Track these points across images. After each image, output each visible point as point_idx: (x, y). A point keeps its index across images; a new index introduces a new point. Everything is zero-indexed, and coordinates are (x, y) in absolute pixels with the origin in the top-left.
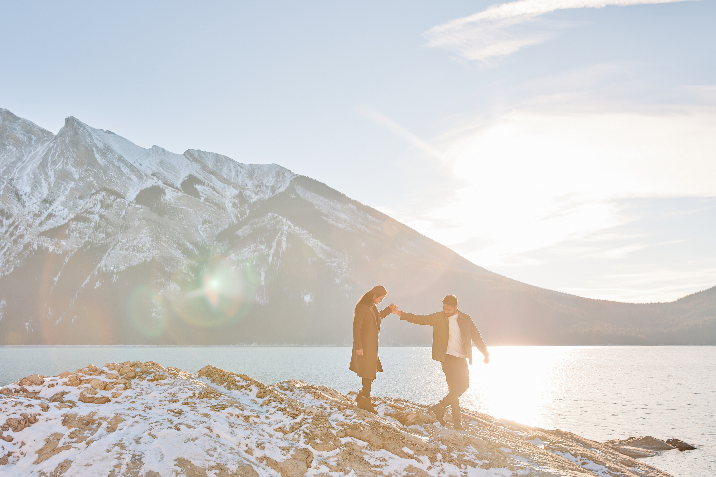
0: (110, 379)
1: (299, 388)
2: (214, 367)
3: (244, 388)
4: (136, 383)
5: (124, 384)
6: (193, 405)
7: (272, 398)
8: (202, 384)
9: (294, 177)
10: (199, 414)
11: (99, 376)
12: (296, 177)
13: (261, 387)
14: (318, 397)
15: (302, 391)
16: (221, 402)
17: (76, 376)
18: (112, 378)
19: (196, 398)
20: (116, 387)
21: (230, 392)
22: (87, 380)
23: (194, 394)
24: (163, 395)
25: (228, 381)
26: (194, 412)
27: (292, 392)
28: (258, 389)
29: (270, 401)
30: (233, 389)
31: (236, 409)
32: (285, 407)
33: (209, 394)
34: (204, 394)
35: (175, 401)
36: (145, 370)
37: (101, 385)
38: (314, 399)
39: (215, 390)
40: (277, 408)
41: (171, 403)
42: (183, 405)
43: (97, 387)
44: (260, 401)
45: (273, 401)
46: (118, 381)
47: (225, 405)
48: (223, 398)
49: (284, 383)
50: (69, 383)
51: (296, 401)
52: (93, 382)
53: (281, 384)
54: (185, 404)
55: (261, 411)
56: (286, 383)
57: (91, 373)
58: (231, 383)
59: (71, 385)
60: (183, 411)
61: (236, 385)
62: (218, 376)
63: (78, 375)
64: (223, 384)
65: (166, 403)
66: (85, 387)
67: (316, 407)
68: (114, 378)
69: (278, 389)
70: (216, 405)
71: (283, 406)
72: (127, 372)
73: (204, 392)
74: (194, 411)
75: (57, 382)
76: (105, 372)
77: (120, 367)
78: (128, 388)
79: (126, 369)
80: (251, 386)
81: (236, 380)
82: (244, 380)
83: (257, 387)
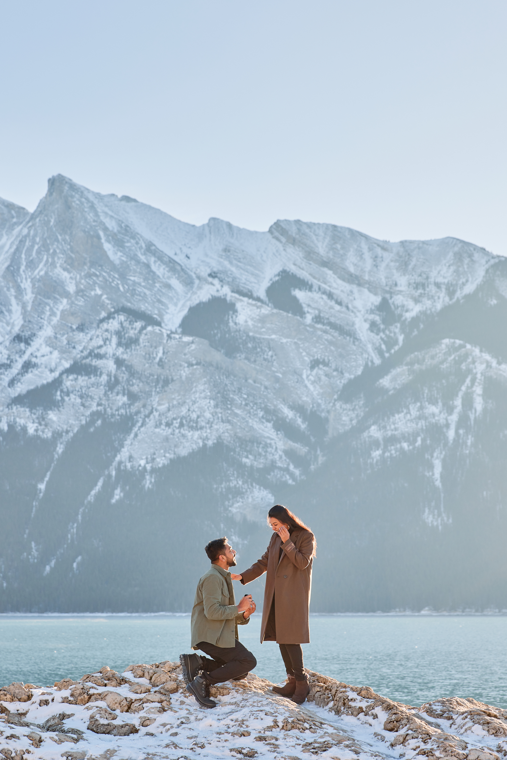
0: (137, 693)
1: (463, 713)
2: (313, 674)
3: (363, 711)
4: (179, 701)
5: (159, 702)
6: (273, 741)
7: (410, 732)
8: (289, 705)
9: (492, 262)
10: (282, 757)
11: (118, 688)
12: (497, 260)
13: (393, 712)
14: (494, 732)
15: (467, 720)
16: (322, 737)
17: (82, 687)
18: (139, 692)
19: (278, 729)
20: (147, 707)
21: (339, 720)
22: (100, 695)
23: (275, 722)
24: (223, 722)
25: (335, 699)
26: (275, 754)
27: (451, 722)
28: (387, 714)
29: (408, 738)
30: (343, 713)
31: (347, 750)
32: (432, 749)
33: (301, 722)
34: (293, 722)
35: (243, 735)
37: (122, 703)
38: (488, 735)
39: (312, 716)
40: (418, 750)
41: (236, 737)
42: (257, 741)
43: (116, 707)
44: (391, 736)
45: (413, 738)
46: (150, 697)
47: (328, 744)
48: (325, 730)
49: (437, 704)
50: (71, 699)
51: (453, 738)
52: (109, 698)
53: (430, 705)
54: (261, 739)
55: (392, 755)
56: (440, 704)
57: (106, 682)
58: (340, 703)
59: (74, 702)
60: (256, 752)
61: (350, 707)
62: (318, 690)
64: (327, 704)
65: (228, 737)
66: (97, 707)
67: (490, 749)
68: (143, 691)
69: (425, 715)
70: (311, 743)
71: (429, 747)
72: (164, 680)
73: (292, 719)
74: (274, 751)
75: (53, 697)
76: (128, 680)
77: (151, 671)
78: (166, 709)
79: (161, 676)
80: (376, 708)
81: (349, 698)
82: (364, 698)
83: (386, 710)
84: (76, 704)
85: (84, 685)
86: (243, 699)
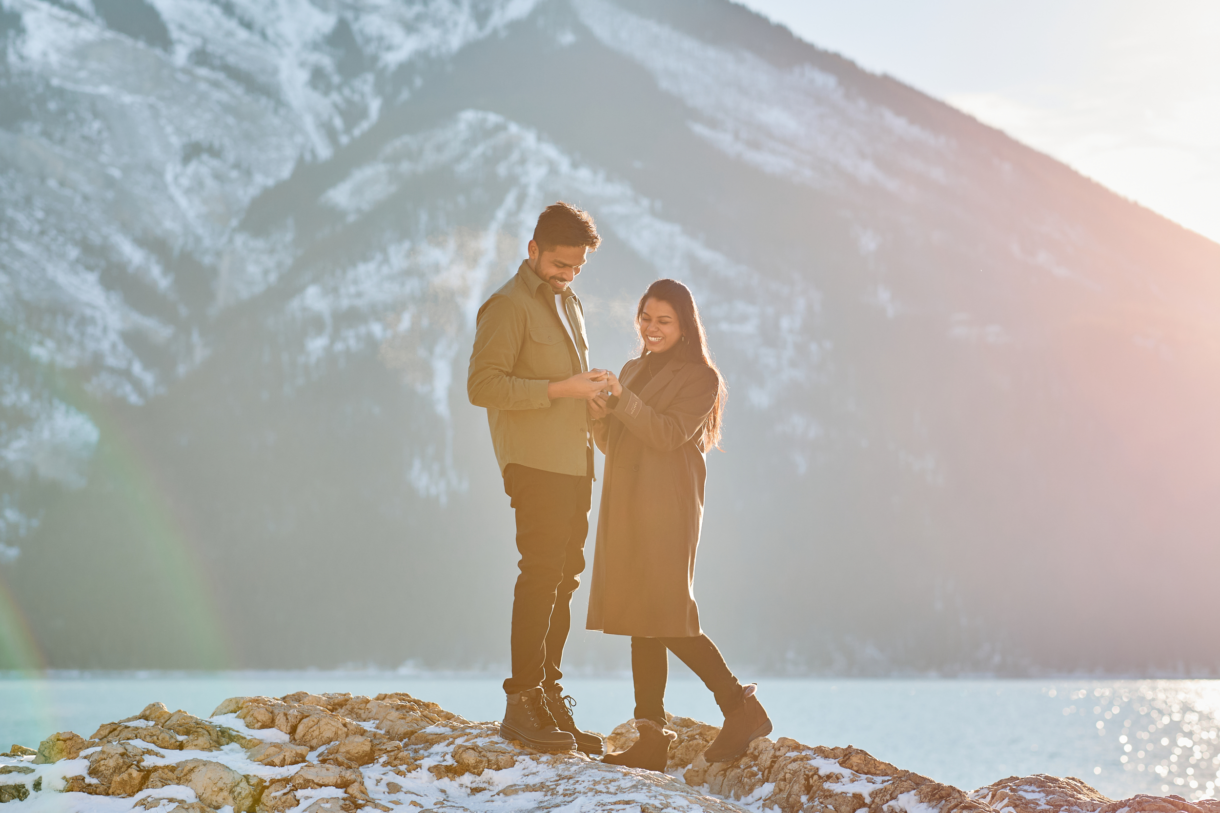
0: (272, 764)
3: (864, 805)
4: (384, 783)
5: (337, 786)
11: (215, 753)
13: (953, 804)
17: (121, 750)
18: (277, 761)
20: (307, 798)
22: (172, 769)
25: (777, 777)
28: (936, 810)
30: (811, 809)
36: (402, 727)
37: (238, 789)
43: (220, 799)
46: (311, 774)
49: (1027, 788)
50: (94, 781)
52: (201, 778)
53: (1010, 787)
56: (1031, 787)
57: (180, 738)
58: (796, 787)
59: (102, 788)
61: (829, 795)
63: (130, 749)
64: (751, 790)
66: (171, 800)
68: (288, 760)
72: (328, 734)
75: (37, 777)
76: (234, 733)
77: (293, 712)
78: (360, 802)
79: (322, 723)
80: (900, 796)
81: (822, 772)
82: (857, 772)
83: (930, 801)
84: (107, 794)
85: (127, 747)
86: (561, 777)
